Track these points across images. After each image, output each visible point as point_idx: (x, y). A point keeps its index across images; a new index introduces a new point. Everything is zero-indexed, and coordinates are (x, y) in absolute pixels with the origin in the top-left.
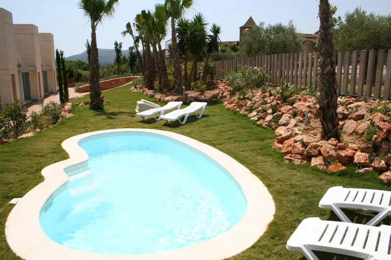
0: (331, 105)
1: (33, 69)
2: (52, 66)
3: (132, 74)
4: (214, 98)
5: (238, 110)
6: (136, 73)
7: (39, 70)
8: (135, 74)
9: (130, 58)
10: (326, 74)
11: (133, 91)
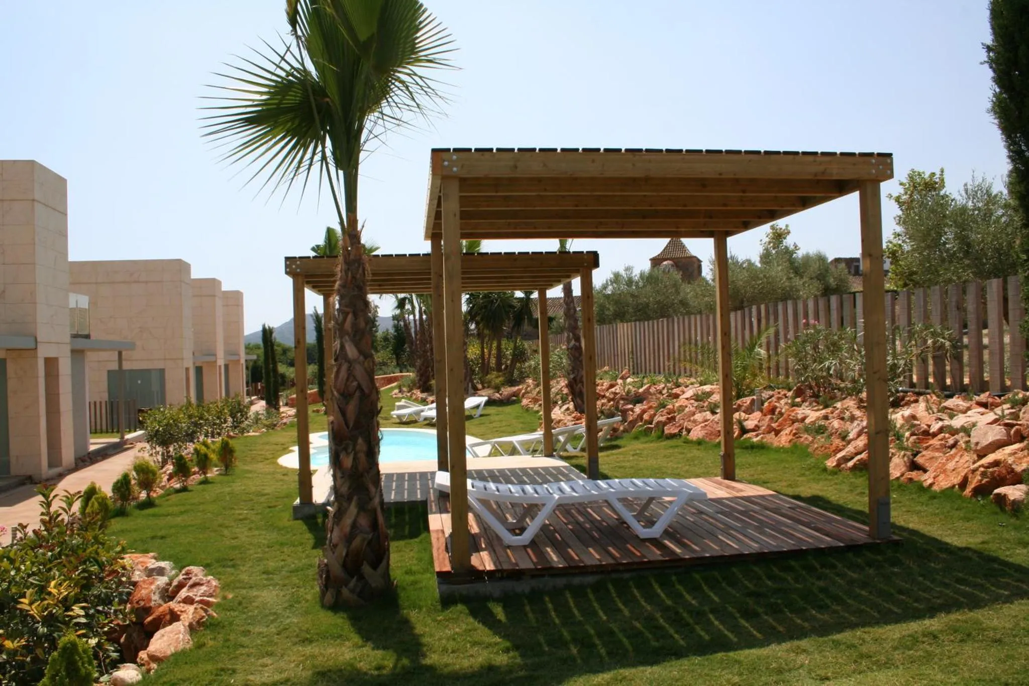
0: (578, 380)
1: (212, 359)
2: (239, 355)
3: (398, 370)
4: (514, 396)
5: (531, 406)
6: (405, 366)
7: (221, 362)
8: (404, 370)
9: (395, 336)
10: (572, 349)
11: (394, 396)
